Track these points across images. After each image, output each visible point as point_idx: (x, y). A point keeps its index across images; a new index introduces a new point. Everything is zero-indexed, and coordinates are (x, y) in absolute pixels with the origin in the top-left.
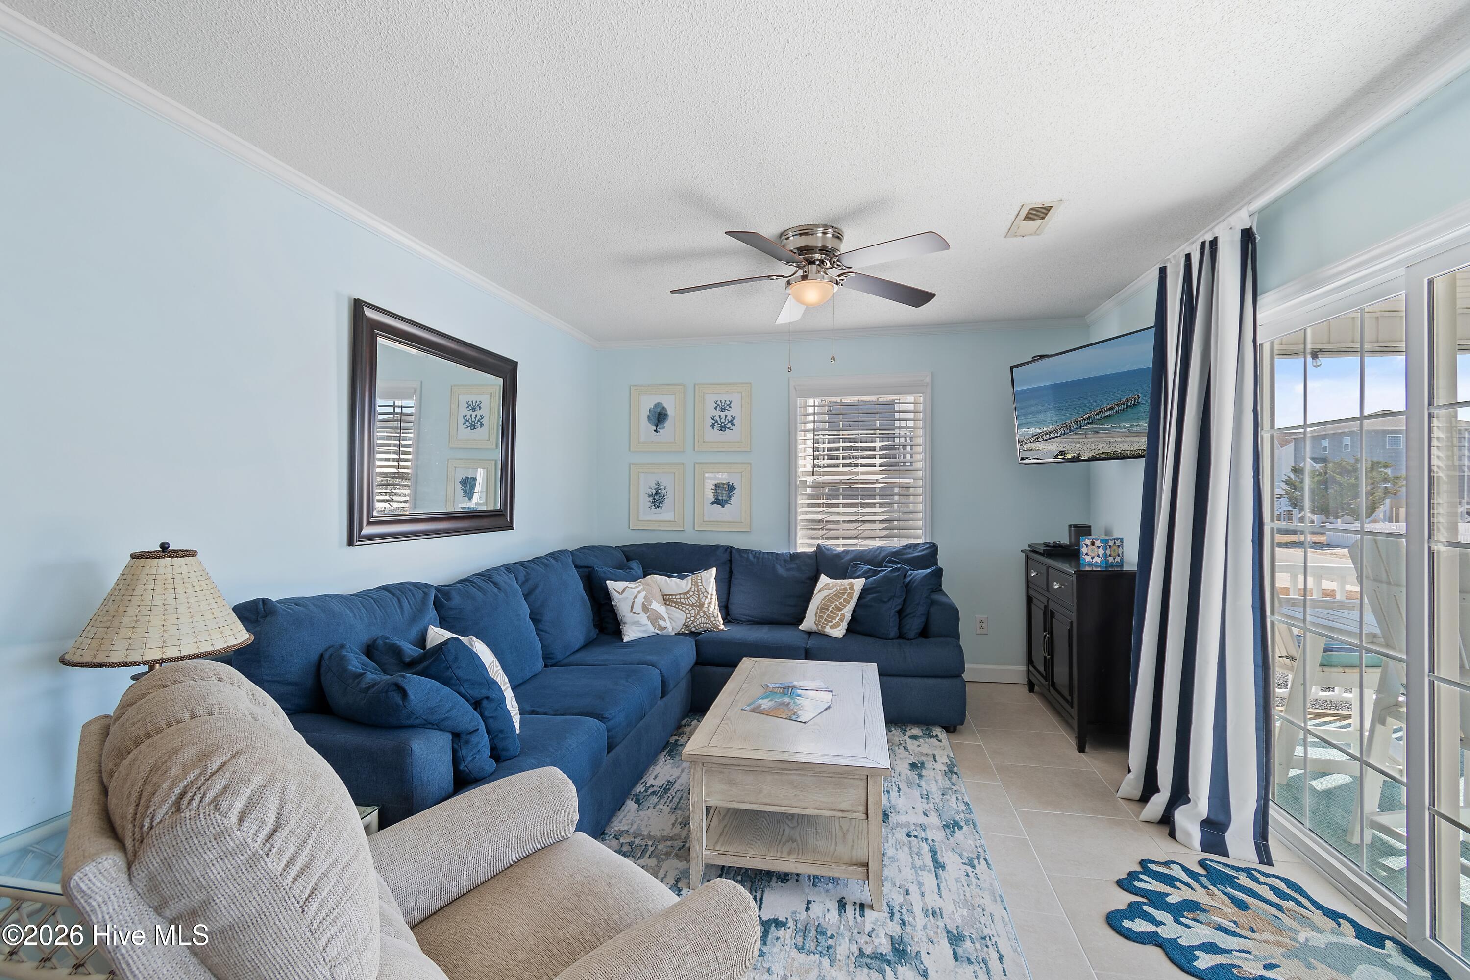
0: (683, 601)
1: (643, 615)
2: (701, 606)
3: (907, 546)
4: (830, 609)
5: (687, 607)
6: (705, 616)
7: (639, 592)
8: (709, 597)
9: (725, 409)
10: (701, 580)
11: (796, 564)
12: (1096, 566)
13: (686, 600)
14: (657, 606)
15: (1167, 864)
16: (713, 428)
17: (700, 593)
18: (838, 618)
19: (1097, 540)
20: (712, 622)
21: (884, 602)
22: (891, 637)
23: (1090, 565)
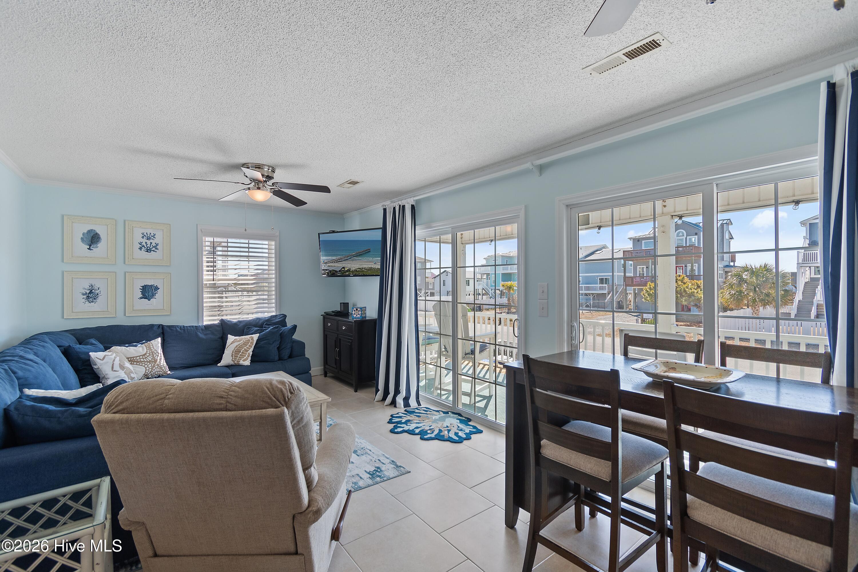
0: (142, 360)
1: (121, 371)
2: (156, 361)
3: (272, 316)
4: (242, 351)
5: (146, 363)
6: (158, 367)
7: (115, 358)
8: (160, 355)
9: (150, 239)
10: (153, 345)
11: (210, 331)
12: (358, 318)
13: (145, 359)
14: (127, 364)
15: (398, 414)
16: (141, 250)
17: (154, 353)
18: (247, 355)
19: (358, 308)
20: (163, 370)
21: (271, 344)
22: (276, 360)
23: (355, 318)
